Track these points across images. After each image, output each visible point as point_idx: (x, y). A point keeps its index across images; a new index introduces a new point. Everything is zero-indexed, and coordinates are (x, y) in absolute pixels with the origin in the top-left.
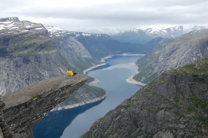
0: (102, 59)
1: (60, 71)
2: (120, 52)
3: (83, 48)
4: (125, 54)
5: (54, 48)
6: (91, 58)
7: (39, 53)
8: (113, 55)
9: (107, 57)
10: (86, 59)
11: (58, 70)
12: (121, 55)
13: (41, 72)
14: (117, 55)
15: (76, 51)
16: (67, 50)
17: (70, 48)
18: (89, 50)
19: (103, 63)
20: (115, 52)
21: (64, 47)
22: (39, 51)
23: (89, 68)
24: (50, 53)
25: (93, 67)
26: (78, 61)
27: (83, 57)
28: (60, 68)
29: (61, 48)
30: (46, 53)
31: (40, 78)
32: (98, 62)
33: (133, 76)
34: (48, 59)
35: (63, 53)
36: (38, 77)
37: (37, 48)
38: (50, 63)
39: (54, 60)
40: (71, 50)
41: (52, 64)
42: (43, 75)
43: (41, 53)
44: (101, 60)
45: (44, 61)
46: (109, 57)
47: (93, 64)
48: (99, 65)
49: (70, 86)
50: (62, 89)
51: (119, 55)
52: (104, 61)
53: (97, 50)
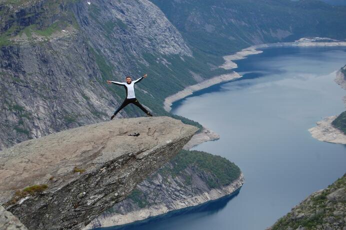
0: (228, 58)
1: (87, 98)
2: (288, 34)
3: (163, 21)
4: (305, 43)
5: (64, 22)
6: (190, 55)
7: (17, 39)
8: (266, 46)
9: (243, 54)
10: (173, 58)
11: (79, 97)
12: (294, 45)
13: (22, 103)
14: (279, 45)
15: (140, 31)
16: (110, 26)
17: (120, 21)
18: (181, 29)
19: (230, 71)
20: (273, 35)
21: (100, 19)
22: (17, 32)
23: (181, 88)
24: (53, 38)
25: (197, 88)
26: (148, 65)
27: (162, 51)
28: (88, 92)
29: (87, 24)
30: (40, 39)
31: (21, 122)
32: (214, 68)
33: (333, 118)
34: (45, 62)
35: (99, 40)
36: (13, 119)
37: (9, 24)
38: (51, 73)
39: (67, 63)
40: (122, 27)
41: (60, 77)
42: (28, 115)
43: (22, 40)
44: (223, 62)
45: (31, 65)
46: (252, 51)
47: (197, 77)
48: (216, 80)
49: (133, 157)
50: (110, 166)
51: (287, 44)
52: (235, 66)
53: (209, 28)
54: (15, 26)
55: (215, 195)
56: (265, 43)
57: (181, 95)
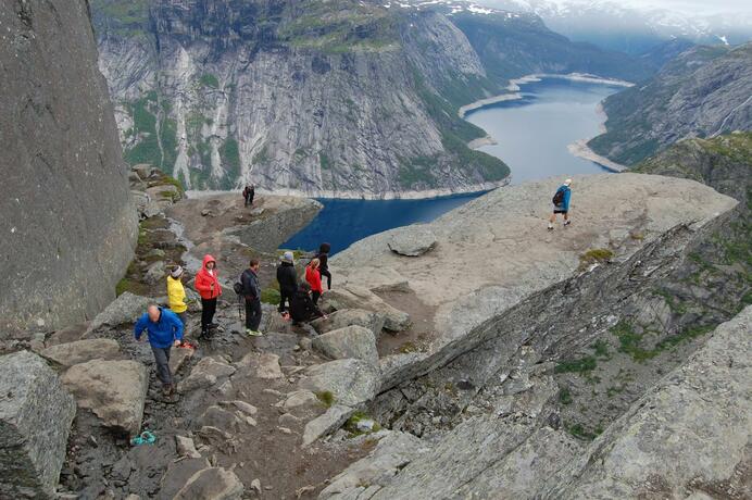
0: (513, 82)
1: (402, 101)
2: (563, 68)
3: (467, 46)
4: (576, 77)
5: (392, 38)
6: (484, 76)
7: (354, 48)
8: (544, 75)
9: (525, 80)
10: (470, 77)
11: (396, 99)
12: (566, 77)
13: (353, 98)
14: (555, 76)
15: (448, 52)
16: (424, 47)
17: (433, 42)
18: (480, 54)
19: (514, 92)
20: (552, 67)
21: (418, 39)
22: (355, 43)
23: (474, 101)
24: (381, 51)
25: (486, 102)
26: (450, 79)
27: (462, 70)
28: (403, 97)
29: (408, 42)
30: (372, 50)
31: (351, 113)
32: (501, 88)
33: (588, 139)
34: (373, 68)
35: (416, 57)
36: (345, 110)
37: (350, 35)
38: (377, 78)
39: (390, 71)
40: (435, 47)
41: (384, 82)
42: (356, 108)
43: (358, 49)
44: (509, 84)
45: (363, 70)
46: (533, 78)
47: (487, 93)
48: (501, 98)
51: (561, 76)
52: (518, 88)
53: (502, 56)
54: (354, 38)
55: (477, 188)
56: (545, 73)
57: (473, 106)
